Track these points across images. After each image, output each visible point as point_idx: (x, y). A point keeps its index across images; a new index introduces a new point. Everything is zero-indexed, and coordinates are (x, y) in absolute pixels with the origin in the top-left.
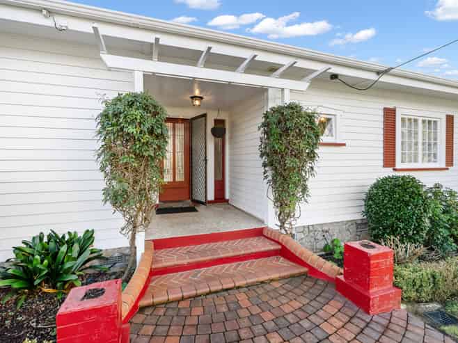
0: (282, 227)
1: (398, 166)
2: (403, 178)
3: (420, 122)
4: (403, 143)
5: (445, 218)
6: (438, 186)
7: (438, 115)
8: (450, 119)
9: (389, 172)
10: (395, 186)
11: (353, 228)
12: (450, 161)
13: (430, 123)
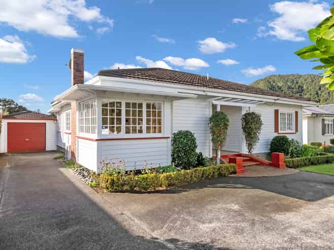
0: (249, 152)
1: (280, 132)
2: (283, 136)
3: (286, 115)
4: (281, 123)
5: (295, 150)
6: (293, 140)
7: (292, 111)
8: (297, 113)
9: (276, 135)
10: (281, 139)
11: (265, 156)
12: (297, 130)
13: (289, 115)
